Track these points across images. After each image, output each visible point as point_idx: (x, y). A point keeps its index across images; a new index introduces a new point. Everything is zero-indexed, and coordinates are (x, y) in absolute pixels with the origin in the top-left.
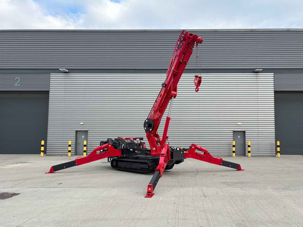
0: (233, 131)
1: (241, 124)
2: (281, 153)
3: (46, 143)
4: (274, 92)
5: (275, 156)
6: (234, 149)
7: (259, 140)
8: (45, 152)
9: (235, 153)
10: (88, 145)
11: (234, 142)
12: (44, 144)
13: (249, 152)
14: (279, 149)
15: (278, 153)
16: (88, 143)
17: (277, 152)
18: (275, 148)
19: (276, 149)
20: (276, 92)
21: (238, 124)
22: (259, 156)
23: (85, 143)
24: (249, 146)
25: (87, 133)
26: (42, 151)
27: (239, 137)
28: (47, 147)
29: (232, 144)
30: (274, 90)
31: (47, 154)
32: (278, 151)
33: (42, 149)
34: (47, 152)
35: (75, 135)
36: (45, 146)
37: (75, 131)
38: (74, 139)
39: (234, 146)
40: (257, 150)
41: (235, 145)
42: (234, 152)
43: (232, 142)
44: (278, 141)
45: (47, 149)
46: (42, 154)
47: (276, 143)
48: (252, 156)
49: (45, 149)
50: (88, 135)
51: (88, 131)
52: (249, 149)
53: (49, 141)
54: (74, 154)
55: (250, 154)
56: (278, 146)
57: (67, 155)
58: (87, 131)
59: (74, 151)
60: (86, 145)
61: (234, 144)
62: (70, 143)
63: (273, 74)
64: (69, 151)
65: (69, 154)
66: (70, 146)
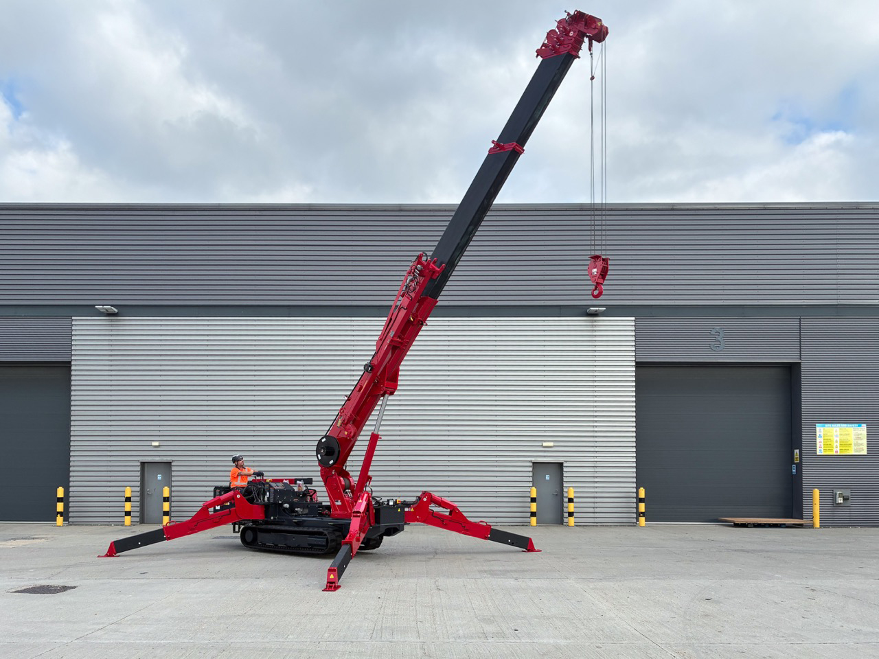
0: (534, 463)
1: (551, 444)
2: (649, 516)
3: (67, 492)
4: (634, 364)
5: (634, 525)
6: (534, 507)
7: (596, 485)
8: (65, 515)
9: (535, 518)
10: (173, 499)
11: (534, 490)
12: (62, 496)
13: (571, 514)
14: (642, 507)
15: (640, 518)
16: (173, 494)
17: (639, 514)
18: (635, 505)
19: (637, 508)
20: (639, 365)
21: (545, 444)
22: (595, 524)
23: (166, 493)
24: (571, 500)
25: (171, 468)
26: (58, 513)
27: (548, 477)
28: (71, 504)
29: (528, 494)
30: (634, 359)
31: (70, 520)
32: (642, 513)
33: (60, 507)
34: (71, 514)
35: (139, 474)
36: (65, 500)
37: (139, 464)
38: (139, 484)
39: (533, 500)
40: (592, 510)
41: (535, 498)
42: (533, 514)
43: (528, 489)
44: (642, 488)
45: (71, 509)
46: (60, 519)
47: (637, 493)
48: (577, 525)
49: (66, 507)
50: (173, 474)
51: (173, 464)
52: (571, 507)
53: (75, 488)
54: (138, 519)
55: (572, 521)
56: (641, 500)
57: (122, 523)
58: (169, 464)
59: (138, 514)
60: (168, 498)
61: (534, 495)
62: (128, 494)
63: (633, 318)
64: (126, 512)
65: (128, 520)
66: (128, 499)
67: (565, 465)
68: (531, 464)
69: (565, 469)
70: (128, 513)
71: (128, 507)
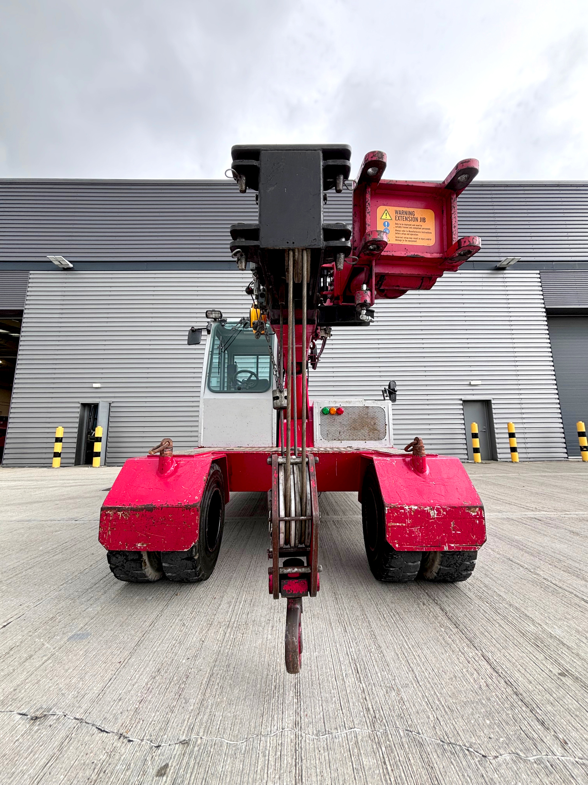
0: (463, 401)
1: (479, 382)
4: (544, 310)
6: (476, 443)
7: (524, 421)
9: (479, 454)
10: (110, 440)
11: (475, 425)
13: (513, 450)
14: (584, 441)
15: (583, 452)
16: (110, 435)
17: (582, 448)
18: (565, 440)
19: (570, 442)
20: (549, 311)
21: (473, 383)
22: (528, 460)
24: (512, 435)
29: (461, 431)
30: (544, 306)
31: (4, 462)
32: (584, 447)
34: (6, 456)
35: (78, 415)
37: (80, 405)
38: (77, 425)
39: (475, 436)
41: (477, 434)
42: (476, 450)
43: (460, 426)
44: (581, 422)
45: (8, 451)
50: (111, 415)
51: (112, 405)
52: (514, 442)
55: (515, 456)
56: (581, 434)
59: (73, 455)
60: (101, 438)
61: (476, 431)
62: (60, 435)
63: (538, 272)
64: (55, 453)
65: (57, 461)
66: (58, 440)
67: (493, 402)
68: (461, 402)
69: (493, 406)
70: (57, 455)
71: (58, 447)
